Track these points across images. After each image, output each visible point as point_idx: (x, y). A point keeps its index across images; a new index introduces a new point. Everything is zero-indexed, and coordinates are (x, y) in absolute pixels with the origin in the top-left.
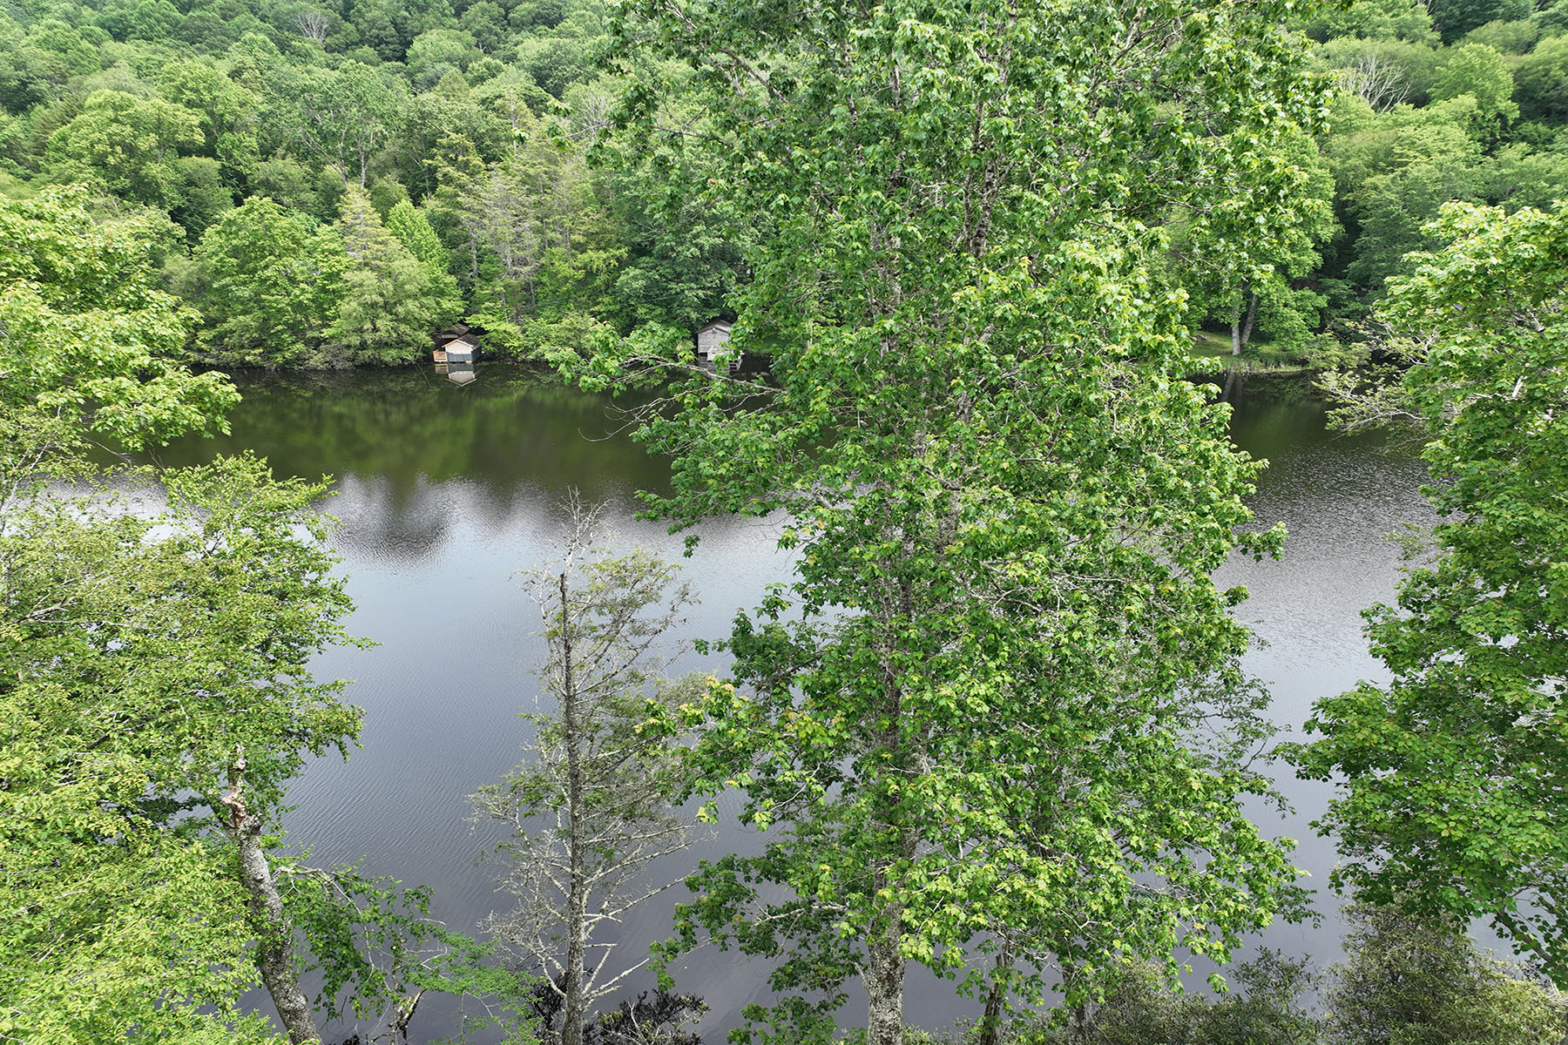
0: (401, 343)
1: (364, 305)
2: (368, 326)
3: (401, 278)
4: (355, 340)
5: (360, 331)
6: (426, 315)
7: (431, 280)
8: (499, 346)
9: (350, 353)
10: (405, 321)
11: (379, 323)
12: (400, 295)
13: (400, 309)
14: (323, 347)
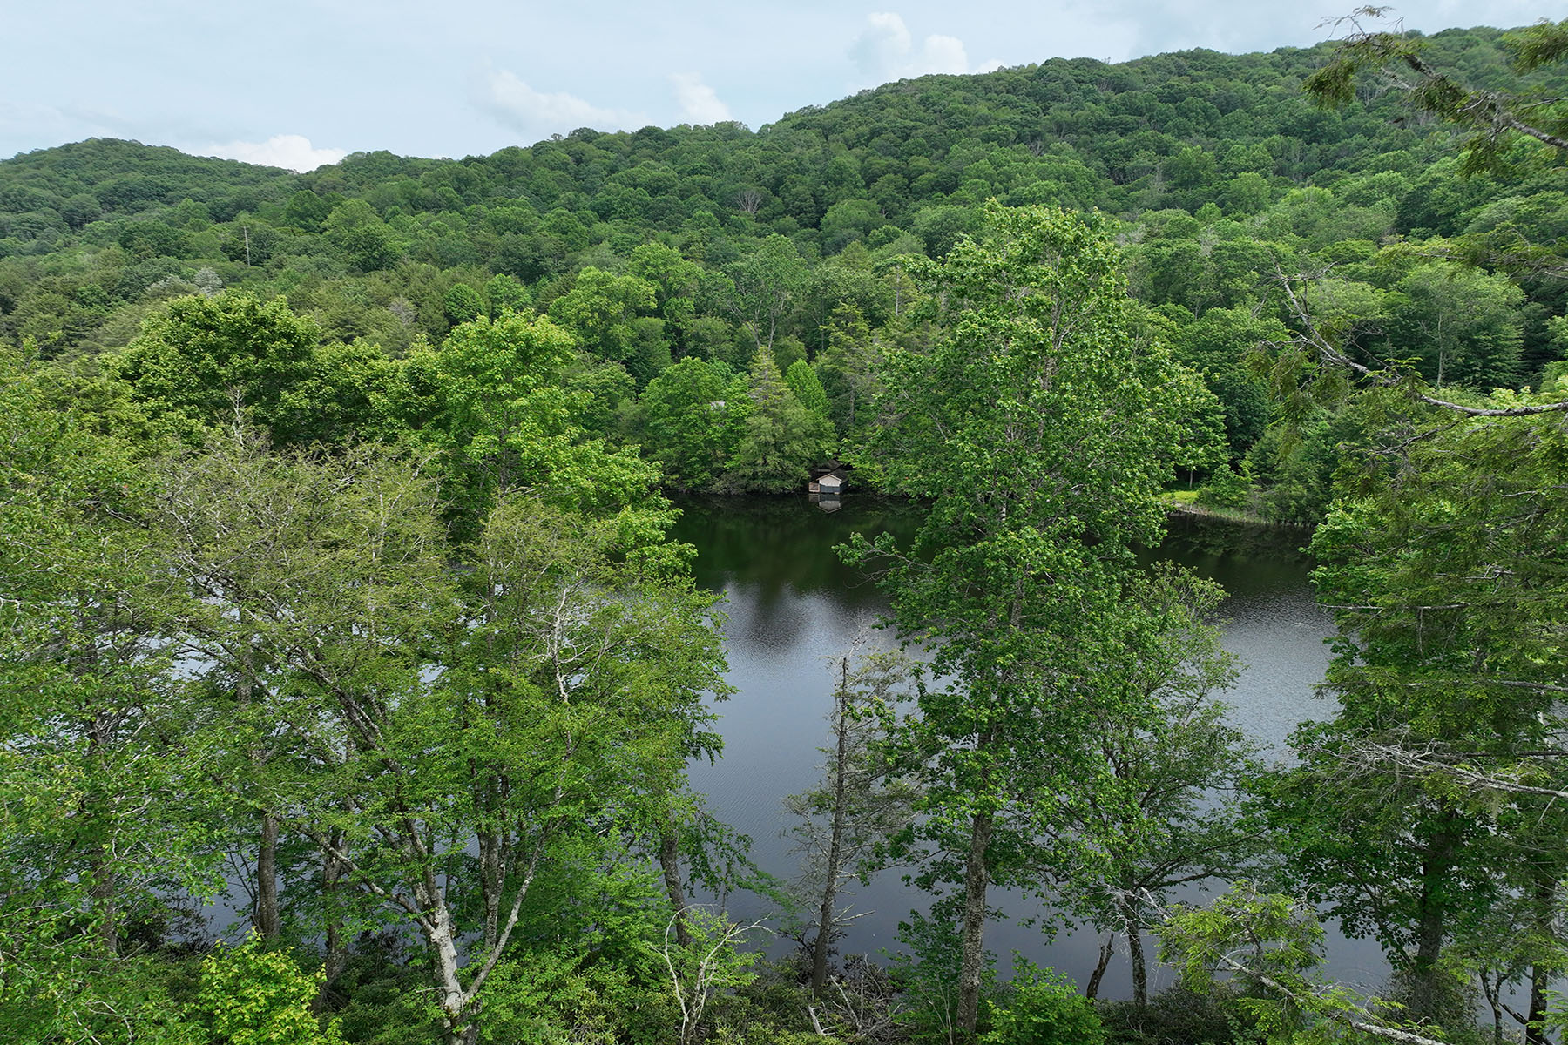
0: (784, 475)
1: (759, 444)
2: (760, 461)
3: (791, 423)
4: (749, 471)
5: (754, 464)
6: (807, 453)
7: (814, 425)
8: (863, 481)
9: (743, 482)
10: (790, 458)
11: (769, 459)
12: (789, 436)
13: (787, 448)
14: (724, 475)
